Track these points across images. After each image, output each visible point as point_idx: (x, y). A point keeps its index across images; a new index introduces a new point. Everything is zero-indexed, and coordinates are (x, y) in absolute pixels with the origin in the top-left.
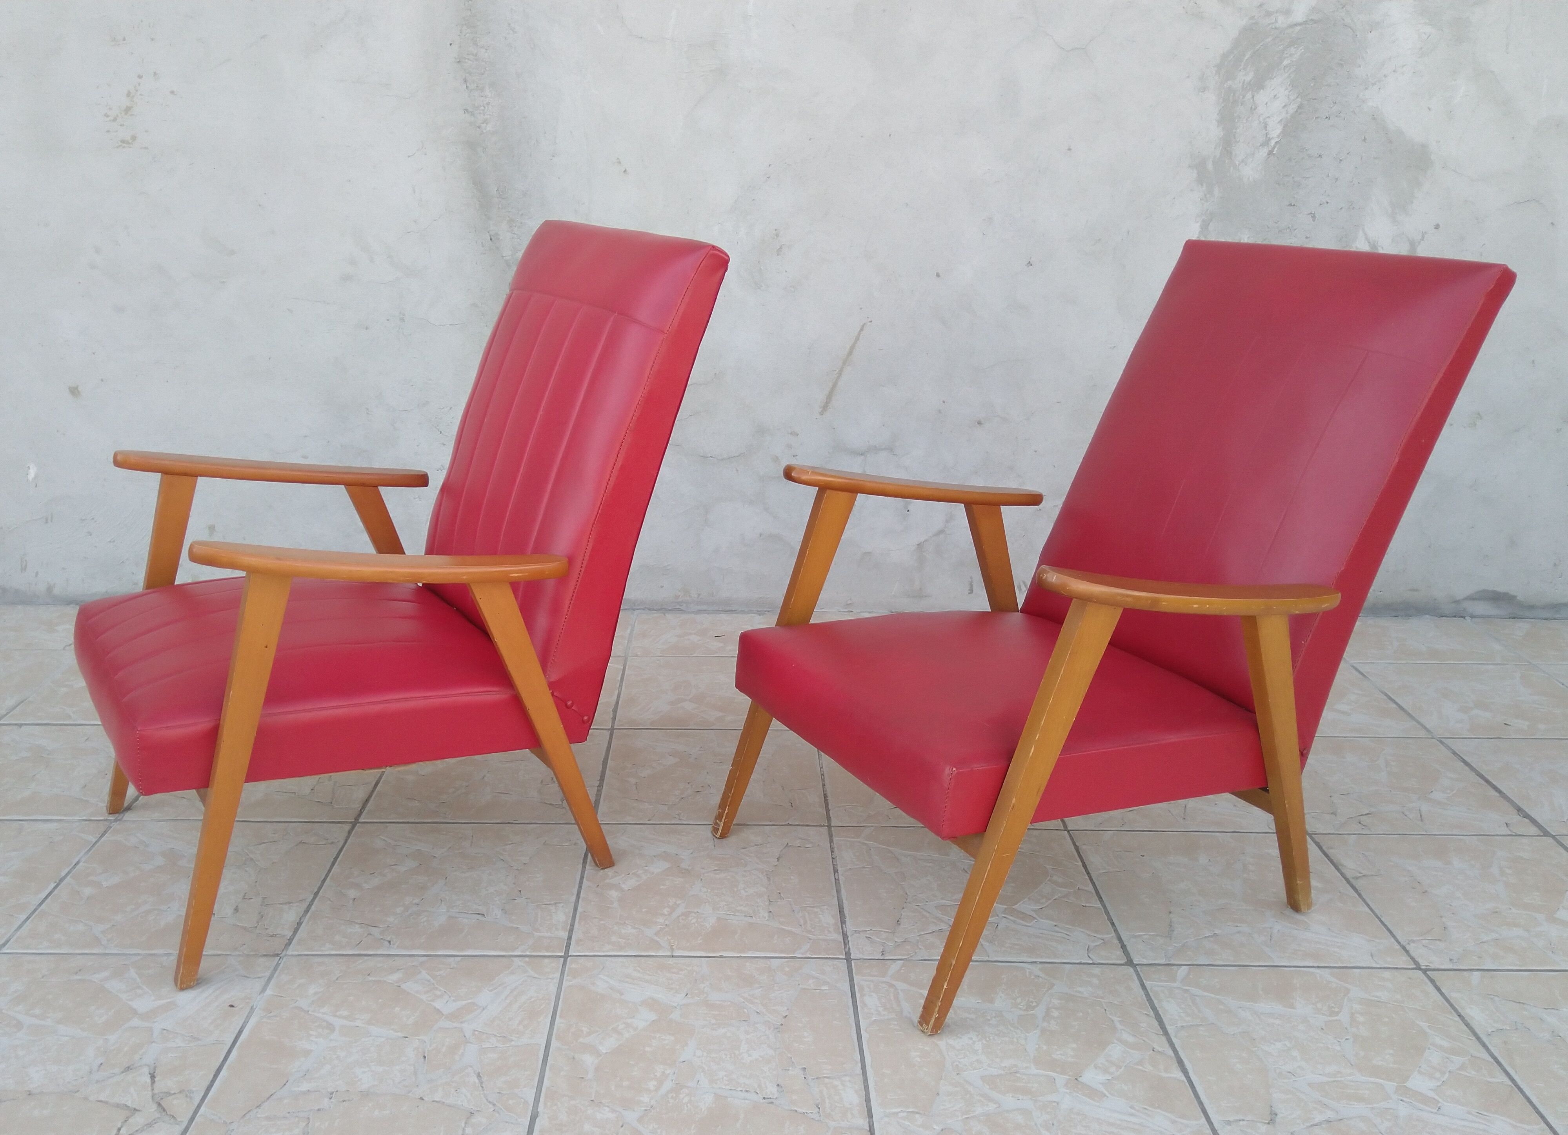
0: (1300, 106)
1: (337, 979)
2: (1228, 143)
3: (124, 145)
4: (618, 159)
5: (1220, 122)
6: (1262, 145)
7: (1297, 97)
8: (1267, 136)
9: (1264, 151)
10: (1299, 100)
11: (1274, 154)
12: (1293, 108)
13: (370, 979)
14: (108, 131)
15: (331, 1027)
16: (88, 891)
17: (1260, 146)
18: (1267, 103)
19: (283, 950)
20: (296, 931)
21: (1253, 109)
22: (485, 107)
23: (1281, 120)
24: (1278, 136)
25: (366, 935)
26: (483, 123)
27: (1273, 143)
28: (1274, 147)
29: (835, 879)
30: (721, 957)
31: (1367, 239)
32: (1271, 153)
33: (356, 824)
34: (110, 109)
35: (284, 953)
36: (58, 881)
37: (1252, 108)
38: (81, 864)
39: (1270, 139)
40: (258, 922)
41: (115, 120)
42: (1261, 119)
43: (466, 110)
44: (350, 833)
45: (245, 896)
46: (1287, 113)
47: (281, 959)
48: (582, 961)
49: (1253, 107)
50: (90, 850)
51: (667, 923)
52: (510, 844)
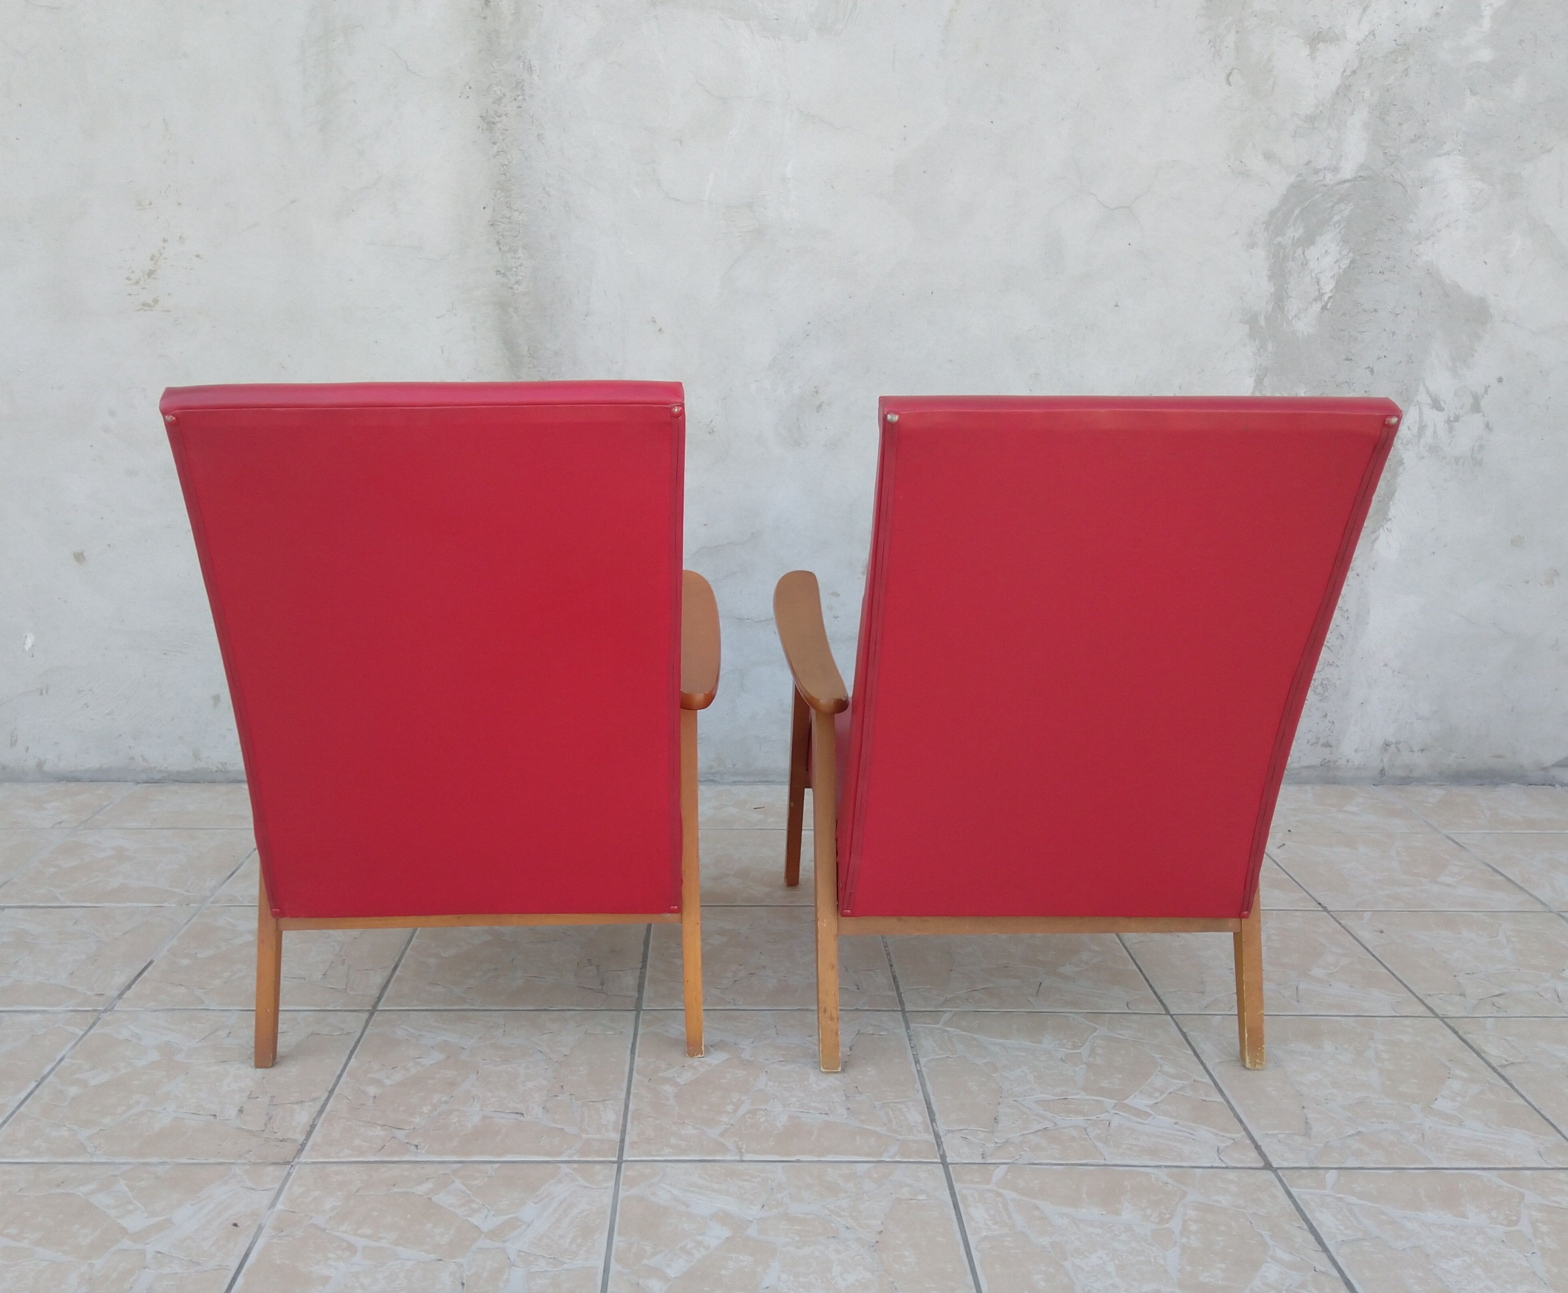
0: (1353, 262)
1: (357, 1191)
2: (1279, 299)
5: (1270, 278)
6: (1315, 300)
7: (1349, 252)
8: (1319, 291)
9: (1317, 307)
10: (1351, 255)
11: (1328, 309)
12: (1345, 263)
13: (396, 1190)
15: (352, 1248)
16: (73, 1090)
17: (1313, 300)
18: (1318, 259)
19: (295, 1158)
20: (309, 1134)
21: (1305, 264)
23: (1334, 275)
24: (1331, 291)
25: (389, 1138)
27: (1326, 298)
28: (1328, 302)
29: (917, 1071)
30: (798, 1161)
31: (1428, 392)
32: (1324, 308)
33: (374, 1012)
35: (296, 1160)
36: (39, 1080)
37: (1302, 264)
38: (66, 1060)
39: (1323, 294)
40: (266, 1125)
42: (1313, 275)
44: (367, 1022)
45: (250, 1095)
46: (1339, 267)
47: (292, 1169)
48: (639, 1166)
49: (1304, 263)
50: (76, 1044)
51: (732, 1122)
52: (547, 1033)
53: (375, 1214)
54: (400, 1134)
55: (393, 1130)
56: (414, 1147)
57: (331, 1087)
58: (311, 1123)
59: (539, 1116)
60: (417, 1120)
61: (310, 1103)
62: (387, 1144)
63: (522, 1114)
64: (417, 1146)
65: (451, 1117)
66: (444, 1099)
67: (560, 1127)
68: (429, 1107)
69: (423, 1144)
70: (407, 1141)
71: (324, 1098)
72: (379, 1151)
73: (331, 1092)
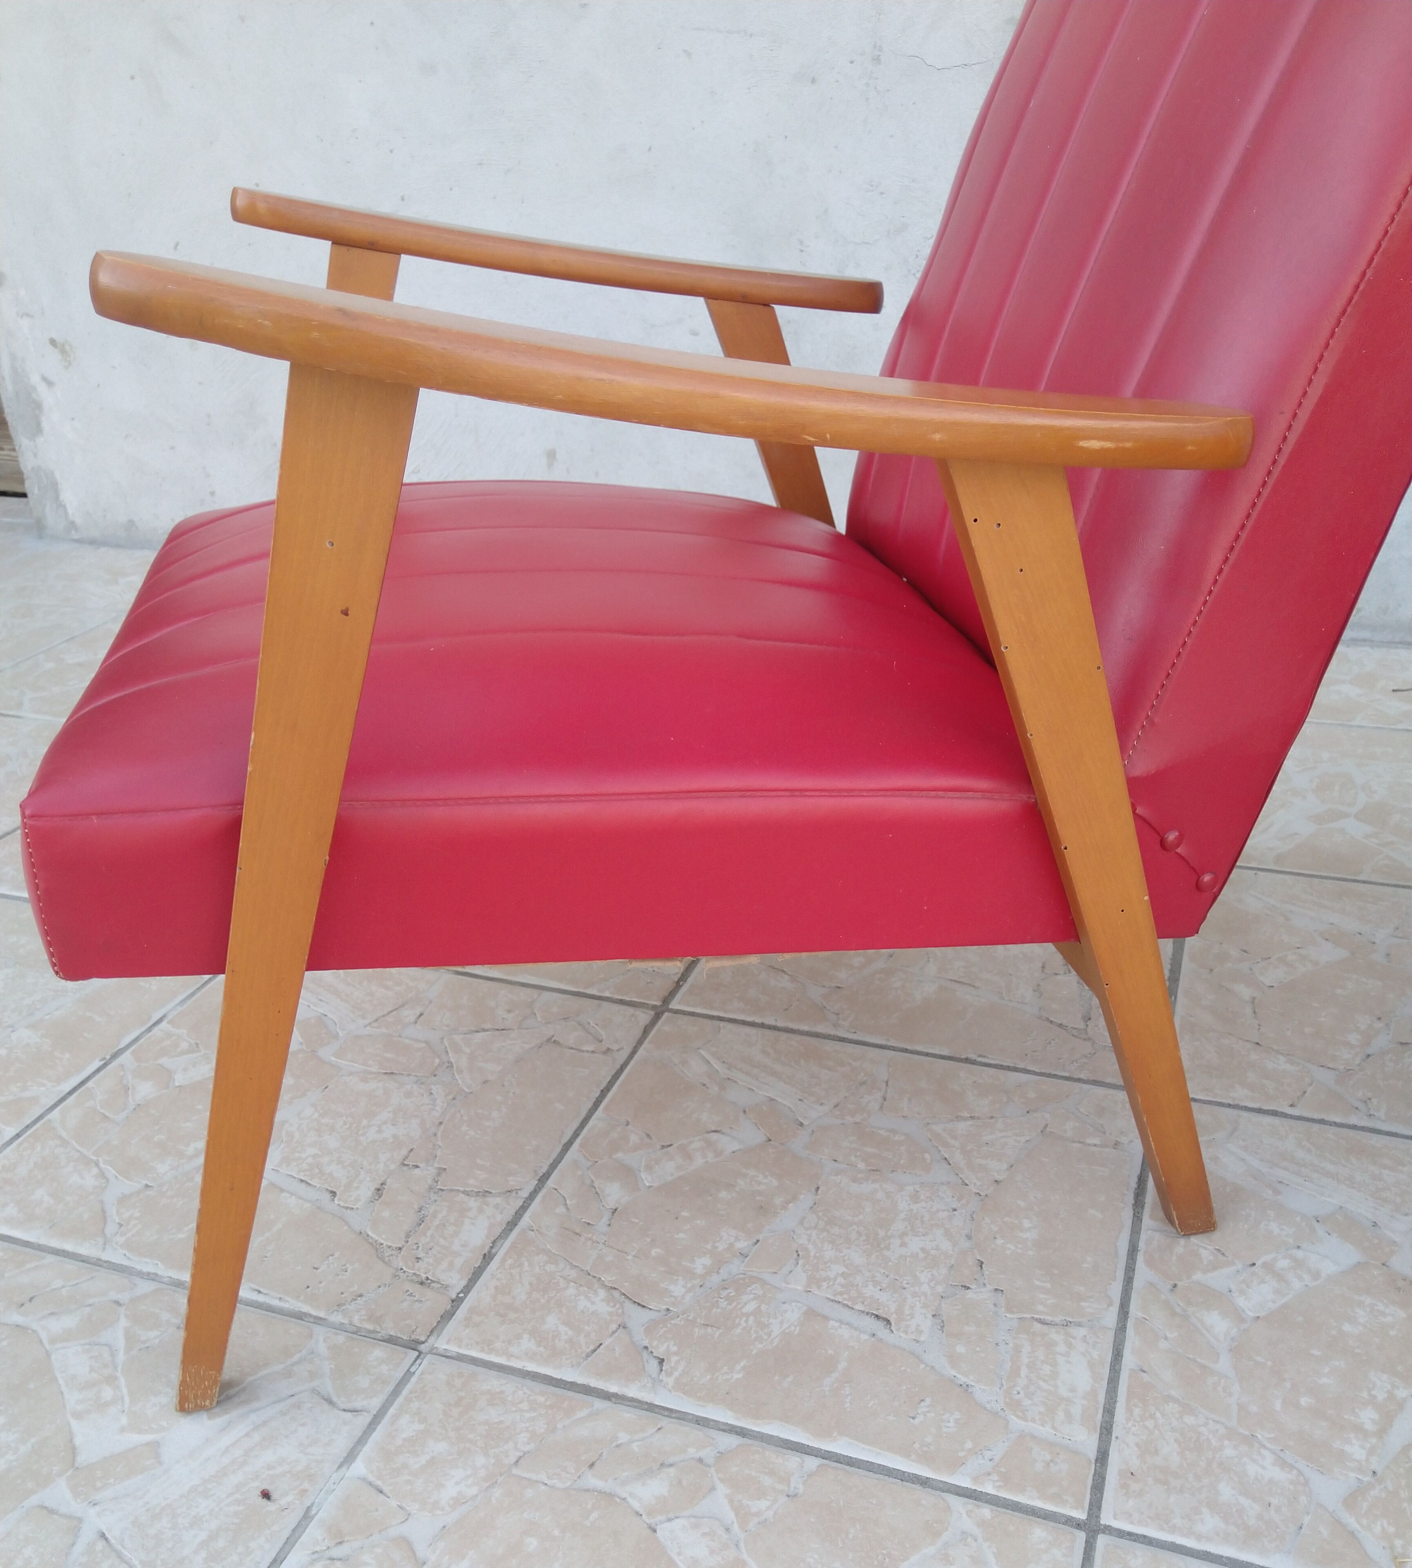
19: (430, 1336)
20: (475, 1277)
25: (615, 1325)
35: (430, 1342)
40: (407, 1238)
45: (407, 1156)
47: (418, 1361)
51: (1375, 1464)
52: (965, 1119)
53: (532, 1543)
54: (638, 1318)
55: (628, 1305)
56: (655, 1363)
57: (544, 1170)
58: (486, 1251)
59: (922, 1339)
60: (678, 1289)
61: (498, 1200)
62: (607, 1342)
63: (888, 1322)
64: (661, 1361)
65: (745, 1298)
66: (742, 1245)
67: (962, 1379)
68: (707, 1261)
69: (674, 1359)
70: (646, 1343)
71: (525, 1194)
72: (588, 1356)
73: (543, 1179)
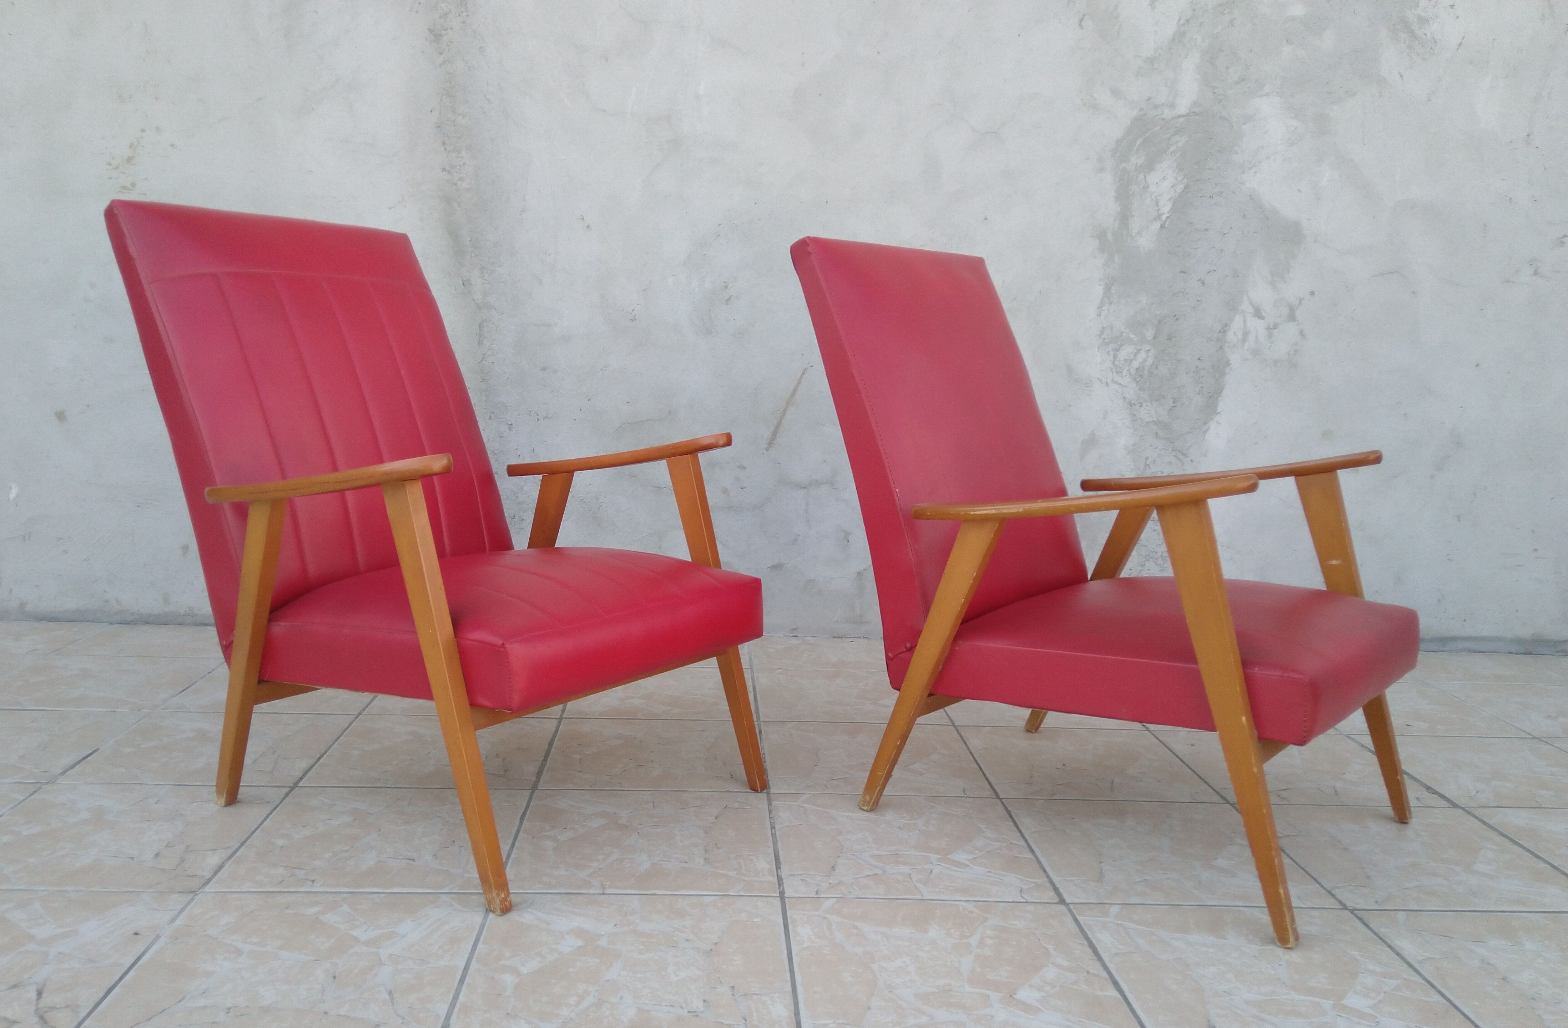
0: (1187, 187)
2: (1124, 217)
3: (125, 191)
4: (581, 216)
5: (1117, 198)
6: (1155, 219)
7: (1184, 179)
8: (1158, 212)
9: (1157, 225)
10: (1185, 181)
11: (1165, 227)
12: (1180, 188)
14: (110, 178)
17: (1154, 220)
18: (1157, 183)
21: (1146, 188)
22: (461, 167)
23: (1171, 198)
24: (1169, 212)
26: (459, 181)
27: (1164, 217)
28: (1165, 221)
31: (1251, 303)
32: (1162, 227)
34: (113, 158)
37: (1144, 187)
39: (1162, 214)
41: (117, 168)
42: (1153, 197)
43: (444, 169)
46: (1175, 191)
49: (1146, 186)
